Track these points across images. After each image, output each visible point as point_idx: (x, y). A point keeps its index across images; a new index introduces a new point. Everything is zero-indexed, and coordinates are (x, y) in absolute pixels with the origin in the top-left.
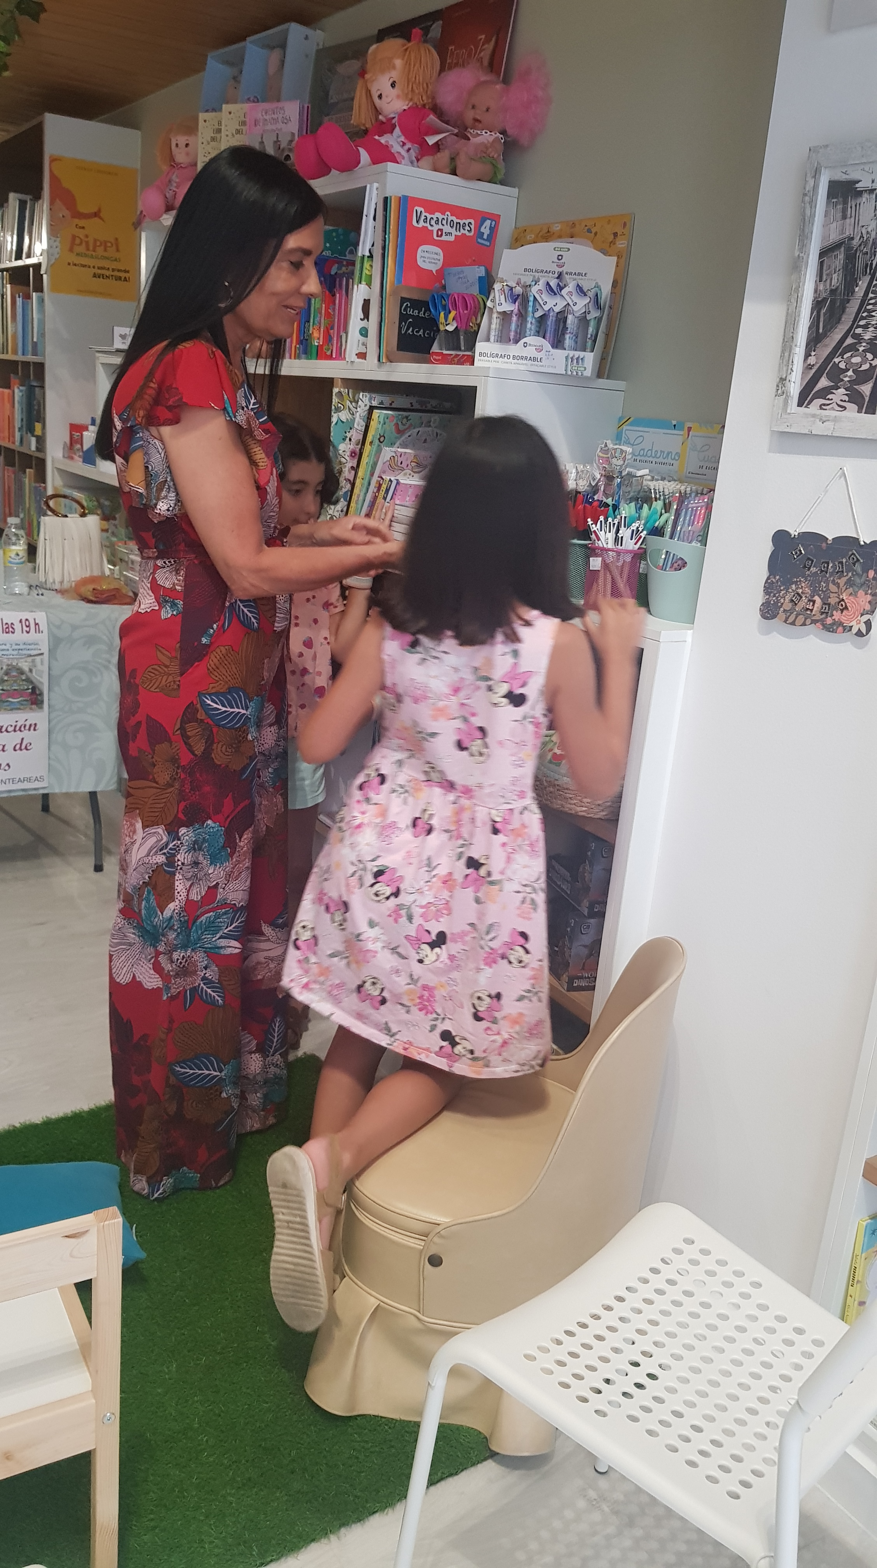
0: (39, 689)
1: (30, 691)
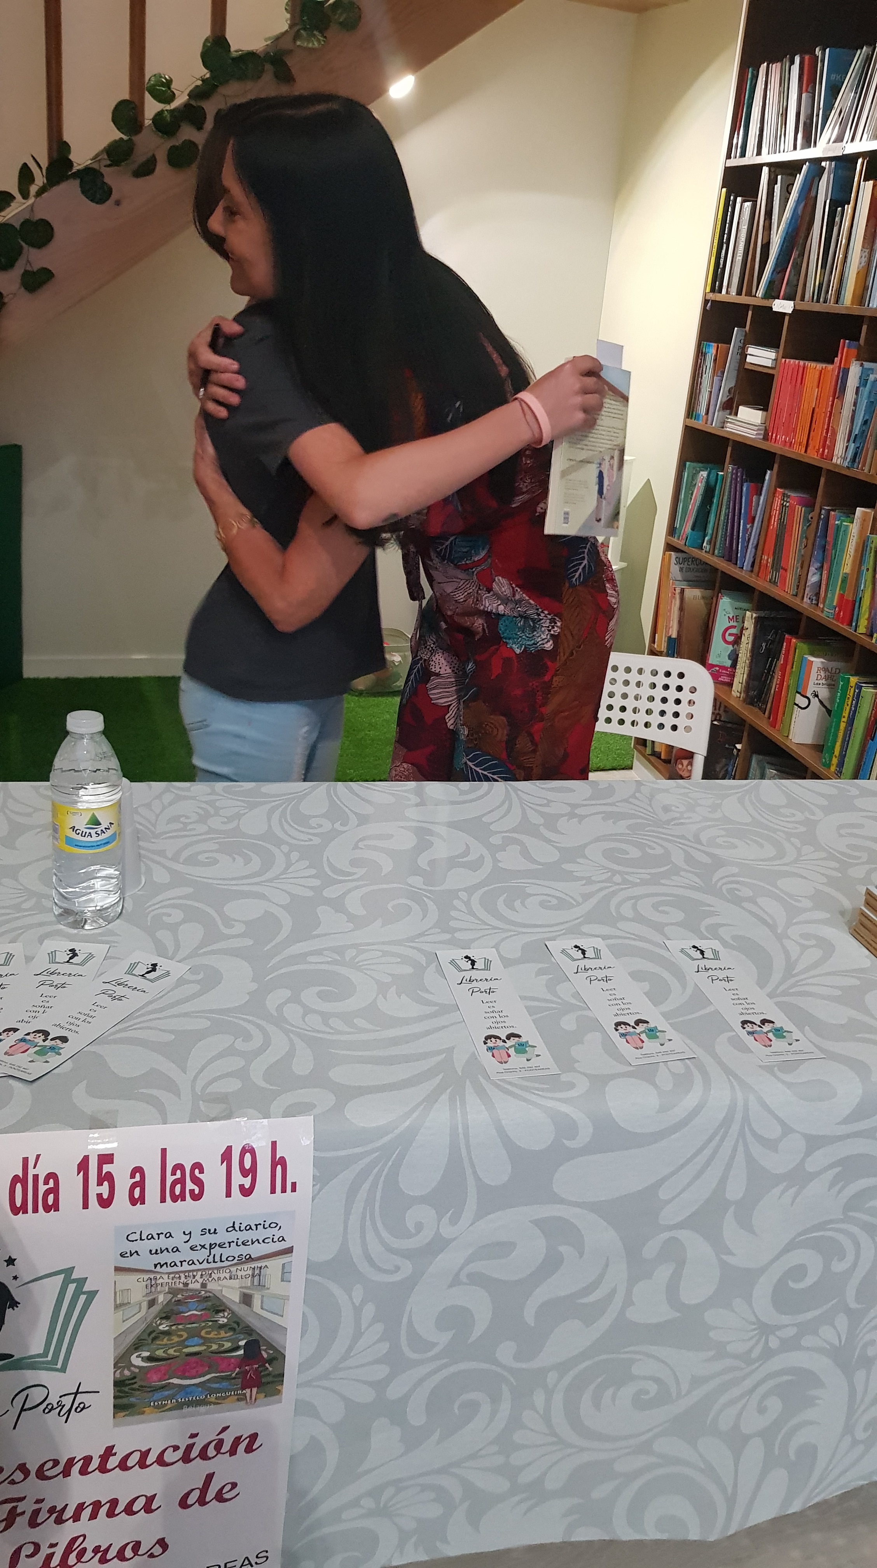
0: (271, 1346)
1: (241, 1352)
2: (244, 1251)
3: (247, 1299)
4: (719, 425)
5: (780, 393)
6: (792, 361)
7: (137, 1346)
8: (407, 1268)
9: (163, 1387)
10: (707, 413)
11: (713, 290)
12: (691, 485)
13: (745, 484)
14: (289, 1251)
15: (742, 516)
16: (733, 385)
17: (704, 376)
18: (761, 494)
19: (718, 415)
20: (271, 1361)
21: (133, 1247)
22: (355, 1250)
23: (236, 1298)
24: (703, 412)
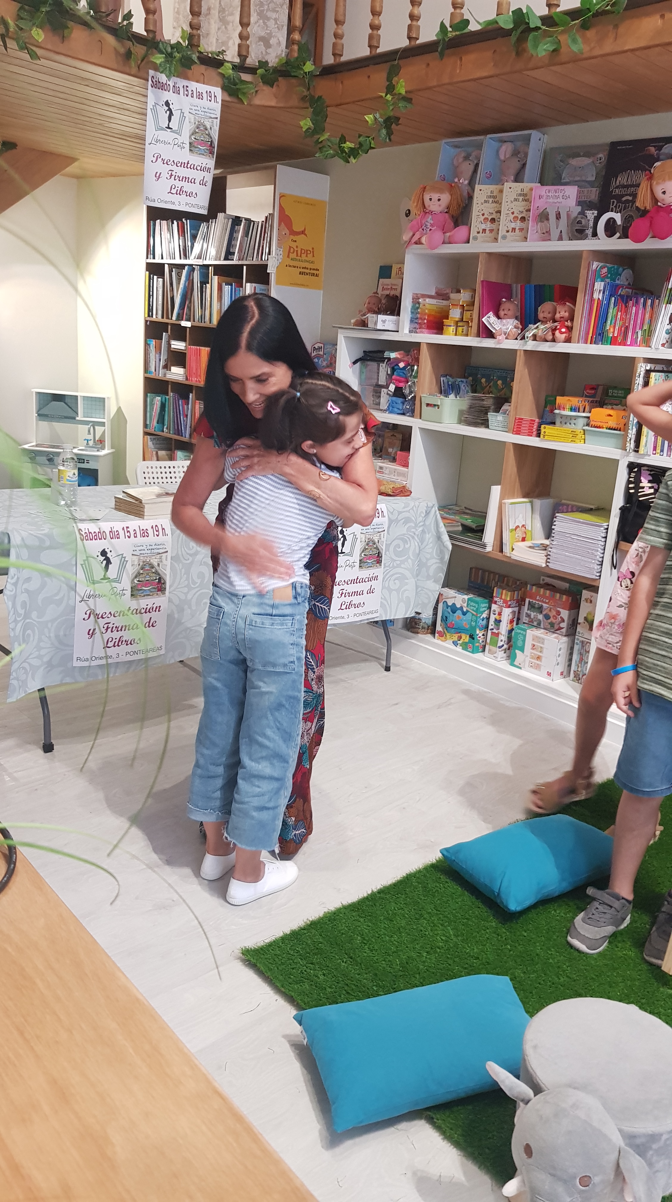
2: (158, 551)
3: (159, 565)
4: (163, 376)
5: (190, 359)
6: (193, 347)
7: (136, 577)
8: (191, 559)
9: (140, 590)
10: (155, 371)
11: (149, 316)
12: (152, 404)
13: (180, 401)
14: (167, 552)
15: (181, 415)
16: (166, 358)
17: (151, 354)
18: (188, 404)
19: (162, 371)
20: (163, 584)
21: (135, 549)
22: (180, 553)
23: (156, 564)
24: (154, 371)
